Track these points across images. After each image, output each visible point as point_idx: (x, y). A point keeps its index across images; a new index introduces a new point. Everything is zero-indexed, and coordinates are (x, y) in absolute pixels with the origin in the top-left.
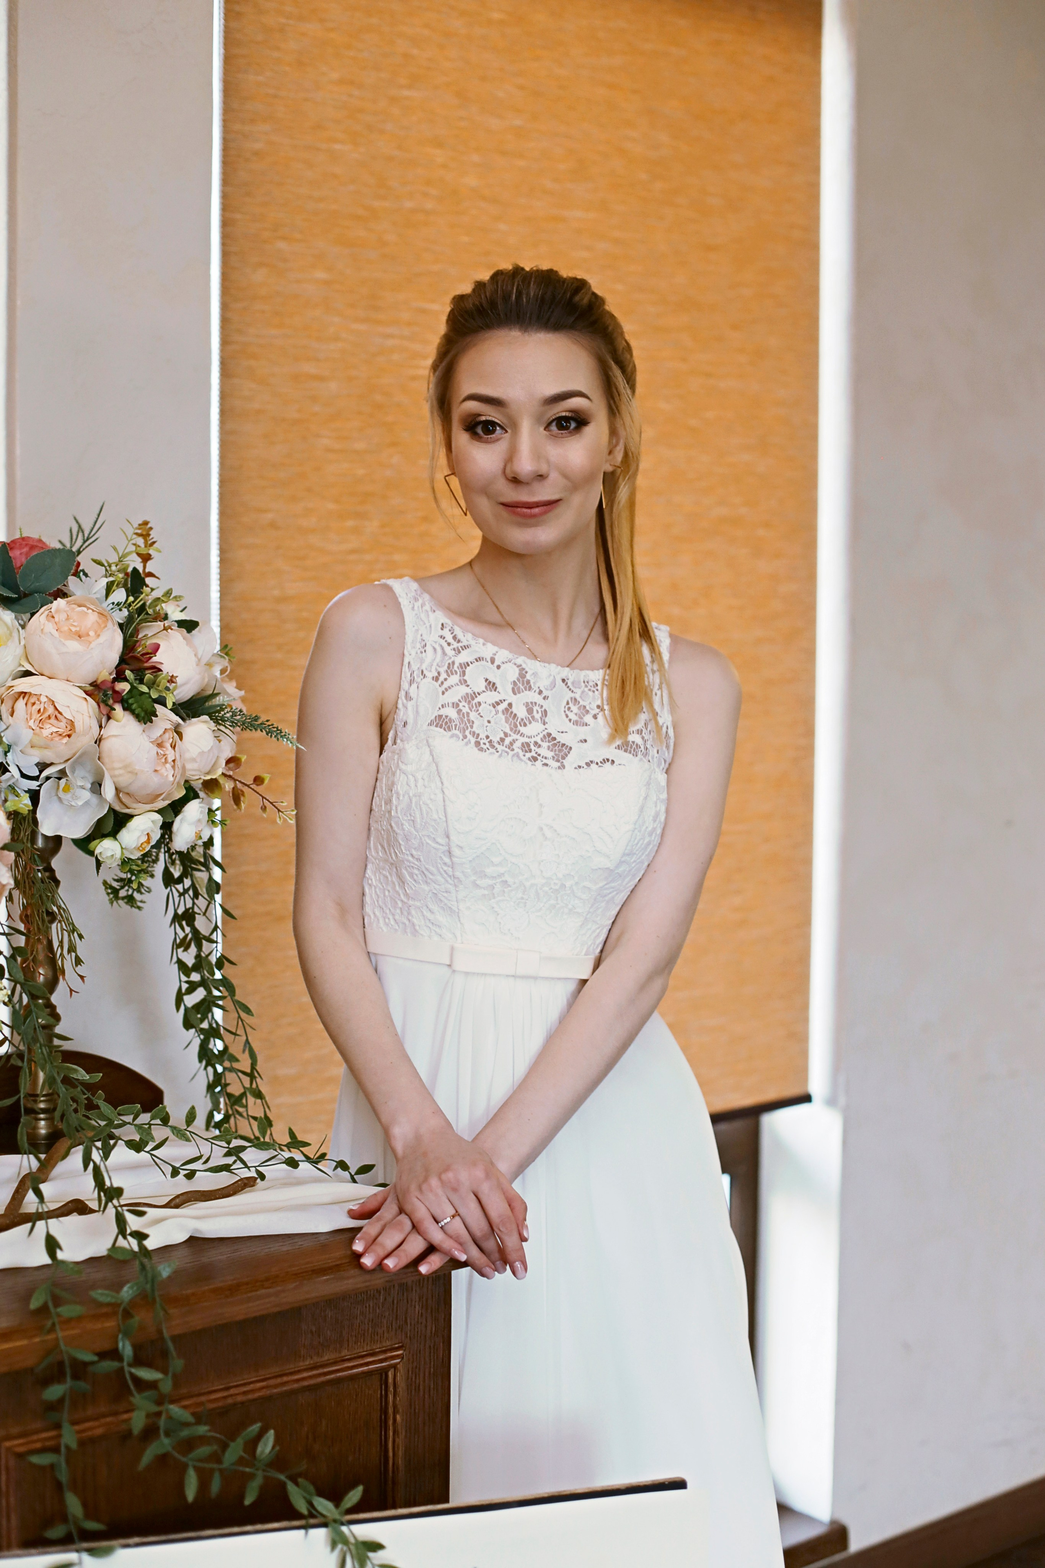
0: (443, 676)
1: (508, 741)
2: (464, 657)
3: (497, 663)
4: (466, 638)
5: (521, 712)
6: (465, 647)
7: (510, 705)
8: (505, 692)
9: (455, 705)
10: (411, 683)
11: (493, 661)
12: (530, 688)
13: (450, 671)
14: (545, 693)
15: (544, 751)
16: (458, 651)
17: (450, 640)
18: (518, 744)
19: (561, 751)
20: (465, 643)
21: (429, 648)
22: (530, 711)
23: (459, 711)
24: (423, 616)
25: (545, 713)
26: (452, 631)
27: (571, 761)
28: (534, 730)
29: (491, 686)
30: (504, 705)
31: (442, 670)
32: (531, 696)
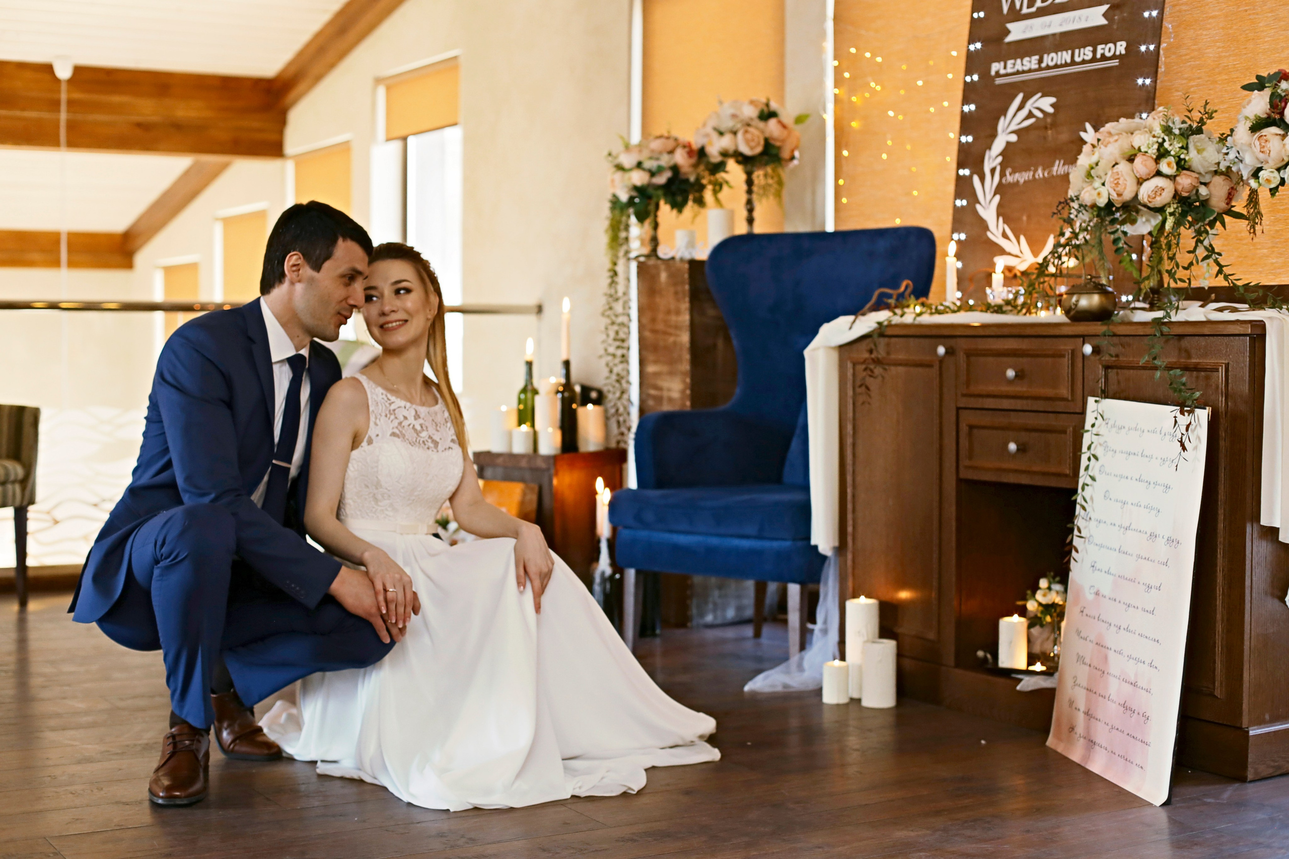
0: (388, 416)
1: (418, 441)
2: (393, 407)
3: (407, 408)
4: (393, 399)
5: (418, 428)
6: (393, 403)
7: (414, 426)
8: (411, 420)
9: (397, 428)
10: (376, 418)
11: (405, 407)
12: (420, 418)
13: (391, 414)
14: (425, 419)
15: (431, 445)
16: (390, 404)
17: (386, 399)
18: (421, 442)
19: (436, 443)
20: (392, 401)
21: (379, 404)
22: (422, 427)
23: (399, 431)
24: (373, 391)
25: (427, 427)
26: (386, 396)
27: (440, 447)
28: (424, 434)
29: (405, 418)
30: (411, 426)
31: (387, 412)
32: (421, 421)
